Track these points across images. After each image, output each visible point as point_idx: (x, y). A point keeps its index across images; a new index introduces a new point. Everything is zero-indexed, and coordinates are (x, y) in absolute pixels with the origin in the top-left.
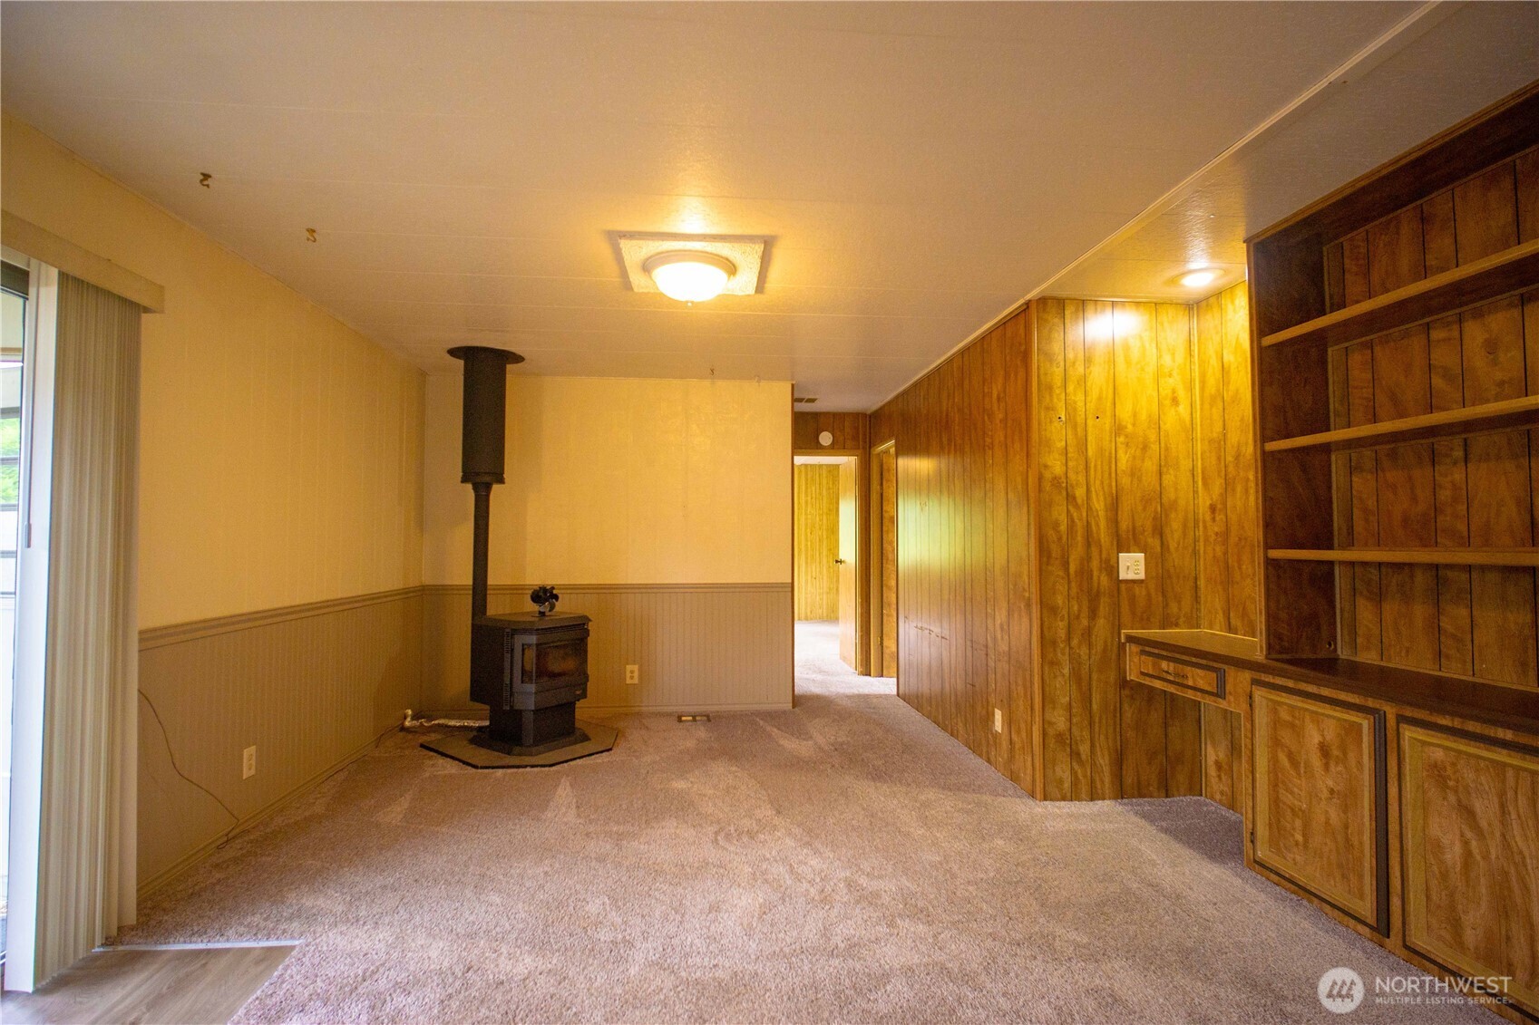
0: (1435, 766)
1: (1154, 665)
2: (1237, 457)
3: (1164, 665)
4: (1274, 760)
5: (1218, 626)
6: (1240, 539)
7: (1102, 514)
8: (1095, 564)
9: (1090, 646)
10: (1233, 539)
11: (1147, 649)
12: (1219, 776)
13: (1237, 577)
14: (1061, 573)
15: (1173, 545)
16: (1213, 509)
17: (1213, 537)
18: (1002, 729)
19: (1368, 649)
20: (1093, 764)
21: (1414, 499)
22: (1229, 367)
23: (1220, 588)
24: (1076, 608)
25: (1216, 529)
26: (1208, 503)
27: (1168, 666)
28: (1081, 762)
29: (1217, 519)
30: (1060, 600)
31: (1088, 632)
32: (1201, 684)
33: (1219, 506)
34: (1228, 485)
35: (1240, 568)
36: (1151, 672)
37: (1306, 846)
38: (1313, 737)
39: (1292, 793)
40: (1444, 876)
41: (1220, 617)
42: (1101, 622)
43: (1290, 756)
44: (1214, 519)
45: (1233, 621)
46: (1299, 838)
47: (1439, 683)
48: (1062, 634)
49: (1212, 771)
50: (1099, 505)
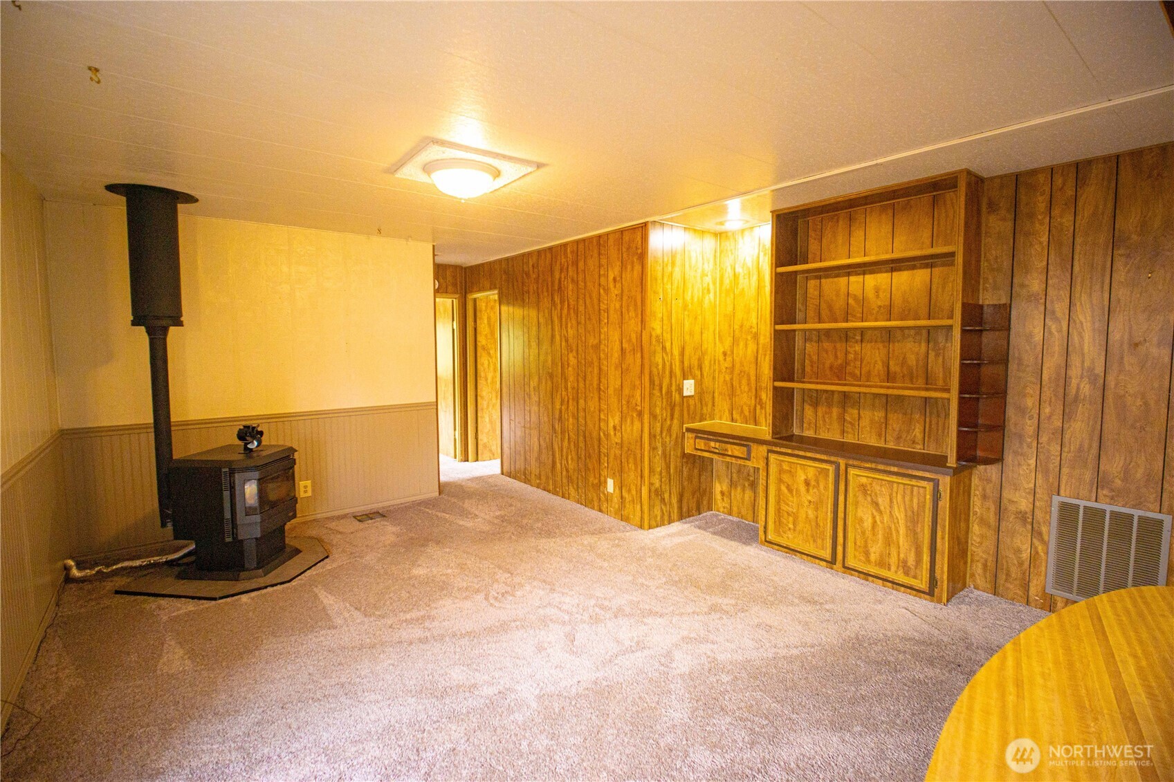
0: (863, 485)
1: (705, 445)
2: (741, 326)
3: (712, 444)
4: (779, 490)
5: (725, 418)
6: (741, 372)
7: (677, 357)
8: (674, 388)
9: (670, 436)
10: (737, 371)
11: (699, 435)
12: (723, 499)
13: (738, 392)
14: (659, 394)
15: (705, 374)
16: (725, 354)
17: (724, 370)
18: (614, 490)
19: (809, 429)
20: (670, 503)
21: (836, 357)
22: (739, 275)
23: (728, 398)
24: (665, 415)
25: (726, 365)
26: (722, 350)
27: (715, 444)
28: (665, 504)
29: (727, 360)
30: (658, 411)
31: (669, 430)
32: (737, 453)
33: (729, 353)
34: (735, 341)
35: (740, 387)
36: (703, 448)
37: (794, 530)
38: (801, 476)
39: (788, 505)
40: (863, 533)
41: (727, 413)
42: (675, 421)
43: (788, 487)
44: (725, 360)
45: (734, 416)
46: (791, 526)
47: (843, 444)
48: (658, 430)
49: (719, 497)
50: (676, 352)
